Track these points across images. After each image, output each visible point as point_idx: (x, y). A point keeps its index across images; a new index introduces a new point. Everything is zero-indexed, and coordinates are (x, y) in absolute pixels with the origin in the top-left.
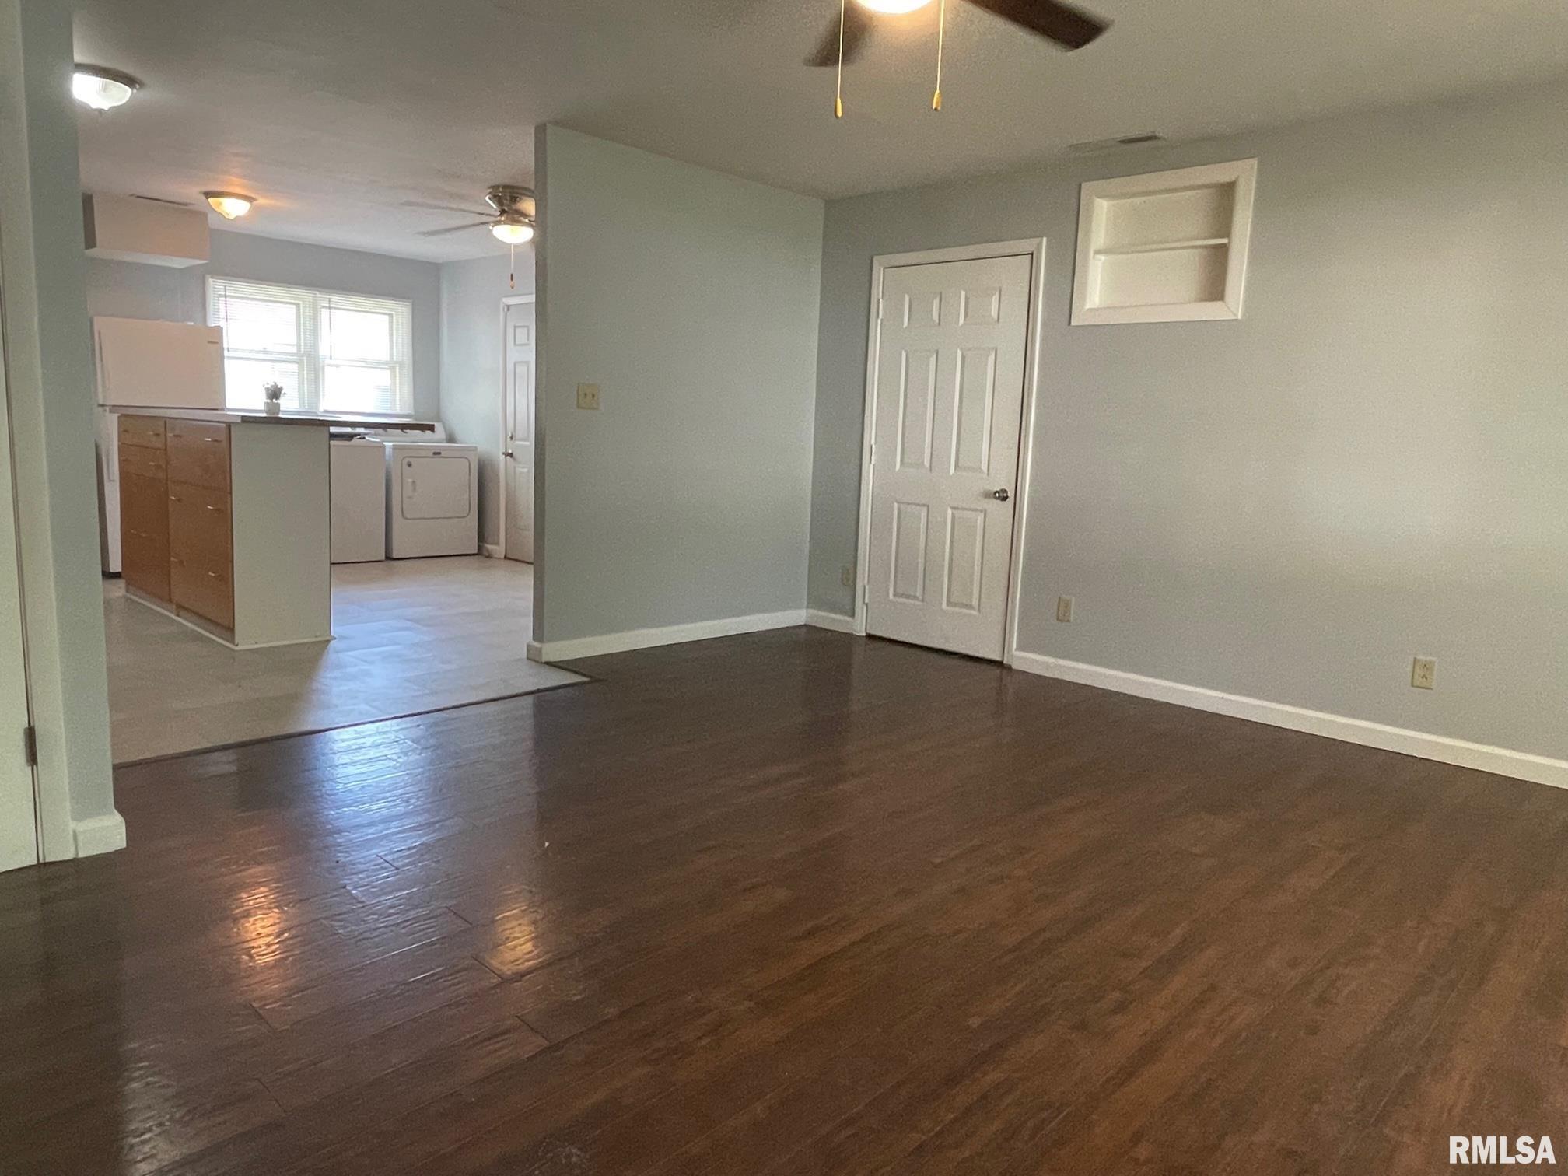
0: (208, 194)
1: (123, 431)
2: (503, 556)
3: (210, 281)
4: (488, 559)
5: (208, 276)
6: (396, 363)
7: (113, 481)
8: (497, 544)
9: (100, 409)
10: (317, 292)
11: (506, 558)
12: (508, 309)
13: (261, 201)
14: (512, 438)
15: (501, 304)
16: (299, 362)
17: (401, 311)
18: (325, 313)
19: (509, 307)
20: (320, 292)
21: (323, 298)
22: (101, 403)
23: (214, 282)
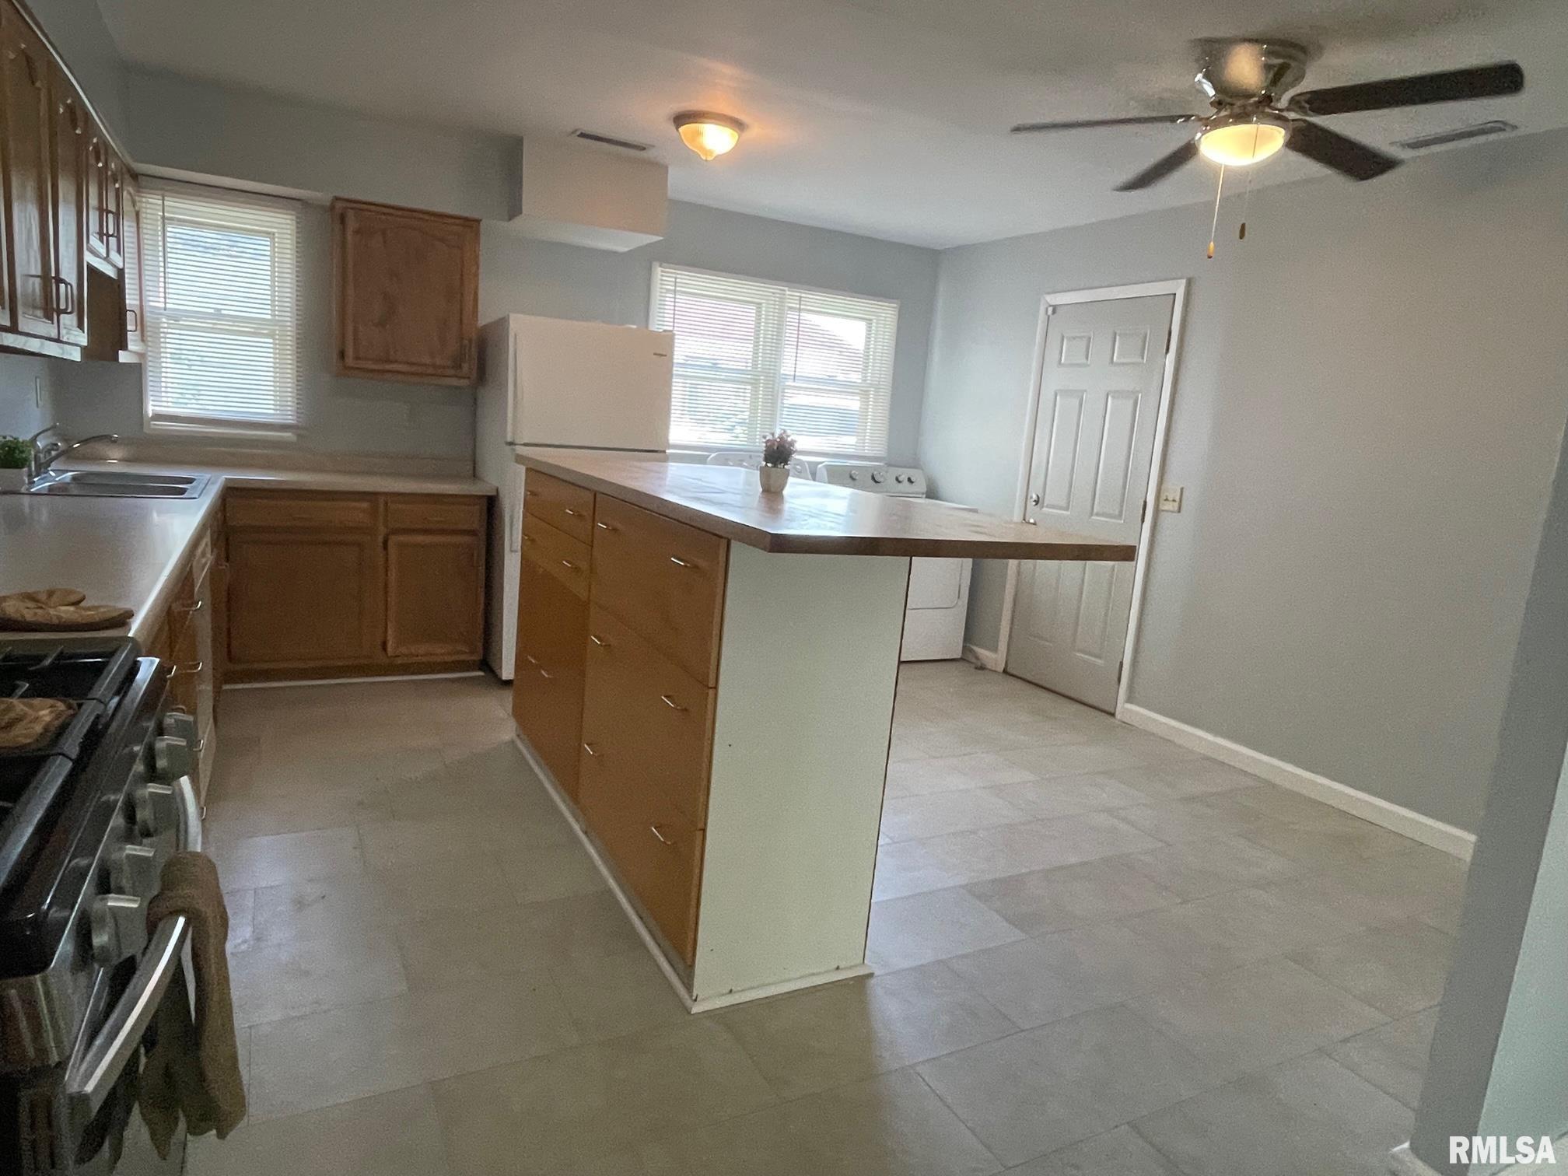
0: (681, 119)
1: (531, 495)
2: (1001, 668)
3: (658, 271)
4: (980, 672)
5: (656, 264)
6: (871, 385)
7: (516, 551)
8: (995, 650)
9: (508, 448)
10: (786, 289)
11: (1005, 671)
12: (1054, 312)
13: (756, 131)
14: (1037, 502)
15: (1043, 302)
16: (754, 383)
17: (886, 314)
18: (792, 316)
19: (1055, 308)
20: (789, 287)
21: (792, 295)
22: (509, 439)
23: (662, 271)
